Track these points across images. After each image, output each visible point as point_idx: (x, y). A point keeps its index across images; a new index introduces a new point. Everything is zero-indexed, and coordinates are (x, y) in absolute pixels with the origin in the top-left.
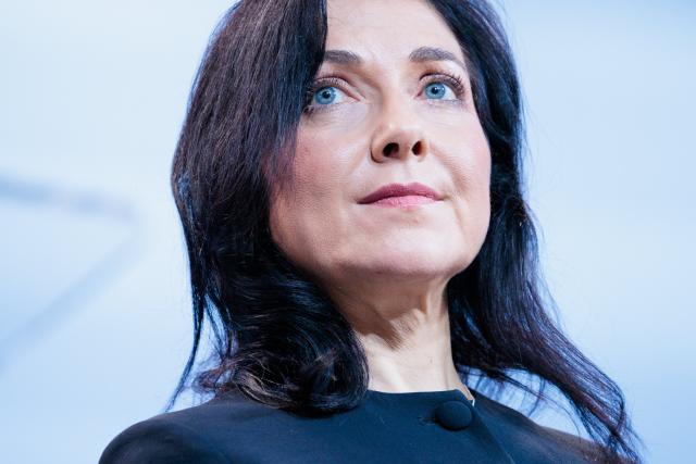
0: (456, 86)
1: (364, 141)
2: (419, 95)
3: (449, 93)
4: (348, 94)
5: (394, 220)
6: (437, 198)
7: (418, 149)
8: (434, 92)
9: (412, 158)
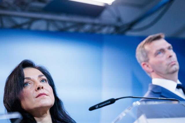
0: (46, 80)
1: (34, 89)
2: (40, 82)
3: (45, 81)
4: (30, 83)
5: (41, 98)
6: (47, 95)
7: (42, 88)
8: (43, 81)
9: (42, 89)
